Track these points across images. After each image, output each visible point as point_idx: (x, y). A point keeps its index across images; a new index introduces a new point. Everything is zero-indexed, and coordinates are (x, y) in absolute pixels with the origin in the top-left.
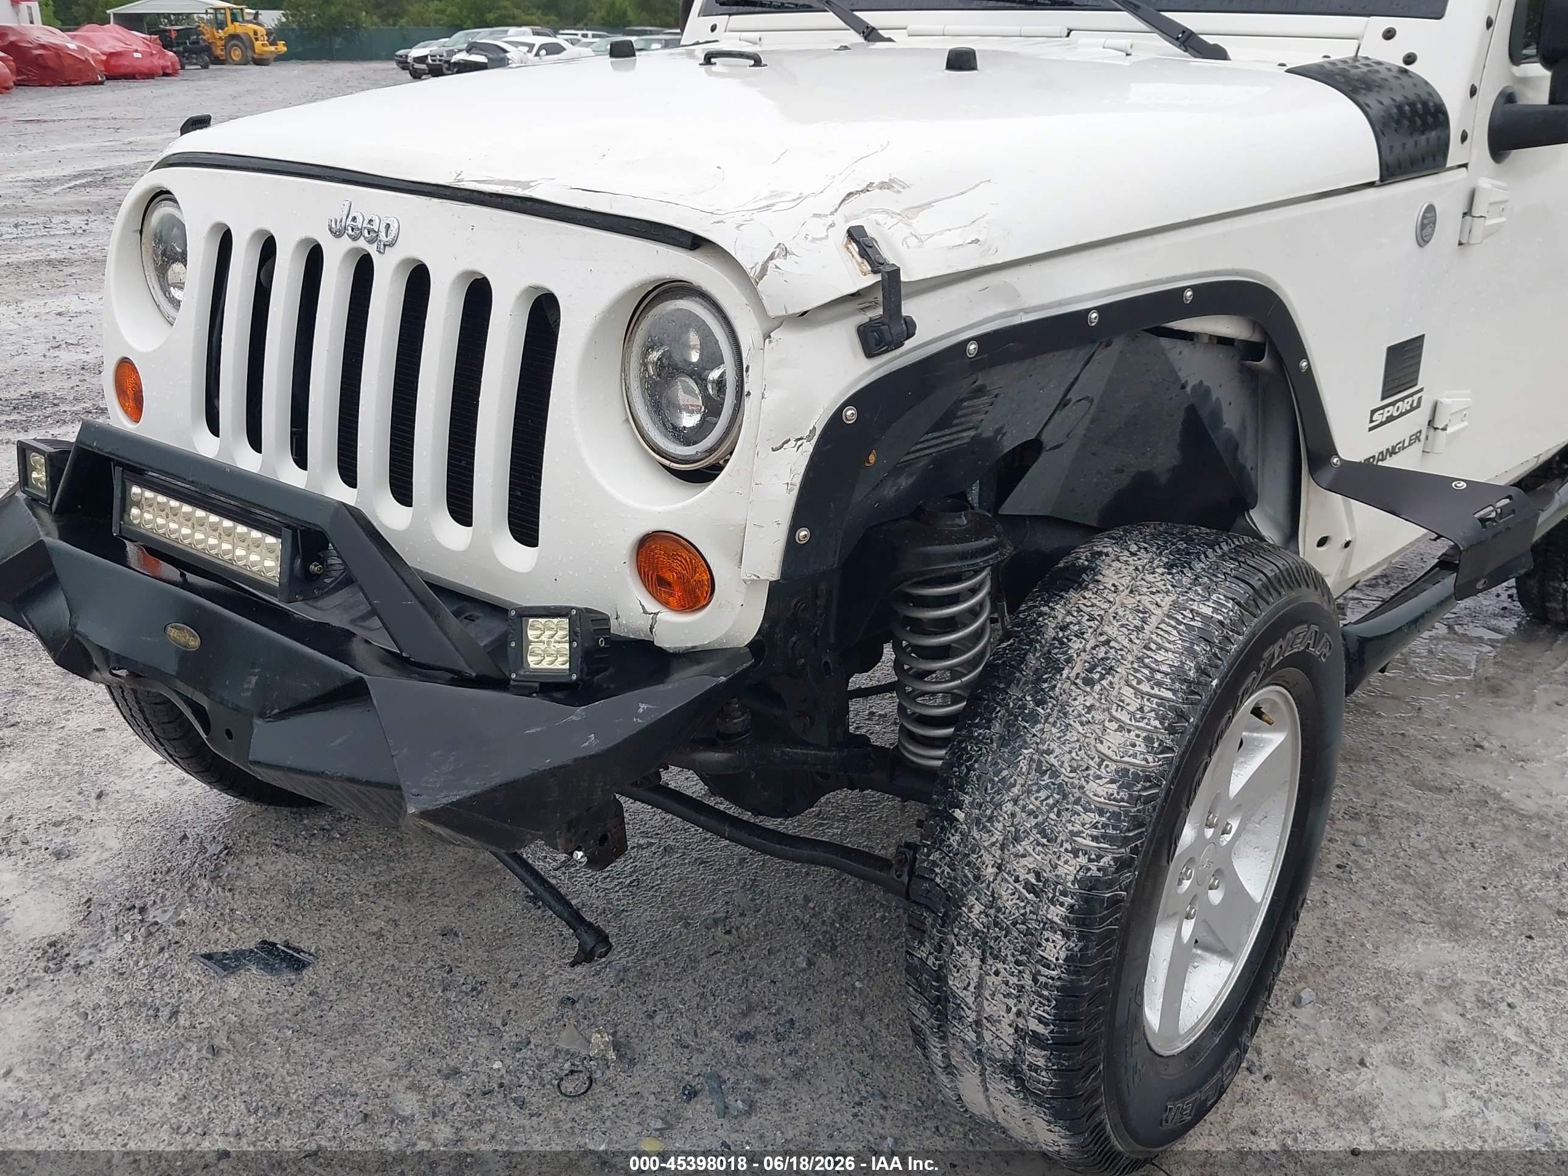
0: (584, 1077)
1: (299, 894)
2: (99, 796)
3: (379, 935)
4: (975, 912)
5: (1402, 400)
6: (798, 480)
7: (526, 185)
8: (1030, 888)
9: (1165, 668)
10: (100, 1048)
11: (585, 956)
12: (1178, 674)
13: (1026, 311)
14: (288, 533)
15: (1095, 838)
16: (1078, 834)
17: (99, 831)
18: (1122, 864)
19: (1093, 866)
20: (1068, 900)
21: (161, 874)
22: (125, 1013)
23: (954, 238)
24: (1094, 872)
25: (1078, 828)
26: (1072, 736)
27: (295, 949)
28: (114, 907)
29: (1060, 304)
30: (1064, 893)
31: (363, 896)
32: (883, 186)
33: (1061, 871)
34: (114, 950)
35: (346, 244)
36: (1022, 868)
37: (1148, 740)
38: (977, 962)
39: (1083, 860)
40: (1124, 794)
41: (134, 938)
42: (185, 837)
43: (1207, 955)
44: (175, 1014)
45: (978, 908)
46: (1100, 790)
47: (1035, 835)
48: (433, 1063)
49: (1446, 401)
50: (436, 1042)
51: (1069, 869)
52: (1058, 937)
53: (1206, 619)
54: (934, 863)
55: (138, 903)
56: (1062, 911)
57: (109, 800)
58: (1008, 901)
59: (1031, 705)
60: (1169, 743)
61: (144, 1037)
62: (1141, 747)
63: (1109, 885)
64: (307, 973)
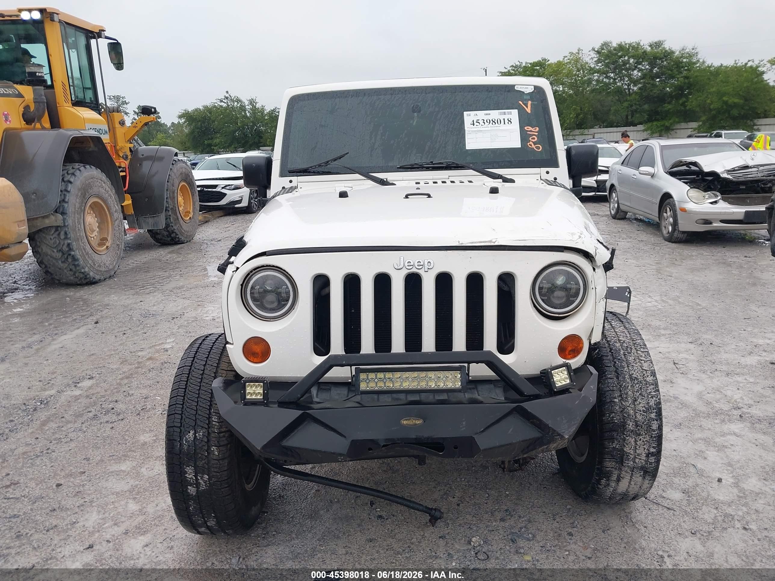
4: (631, 425)
8: (644, 412)
16: (651, 392)
19: (657, 399)
20: (655, 411)
25: (650, 391)
33: (651, 404)
35: (405, 271)
38: (633, 439)
52: (655, 422)
54: (613, 417)
58: (639, 417)
59: (619, 364)
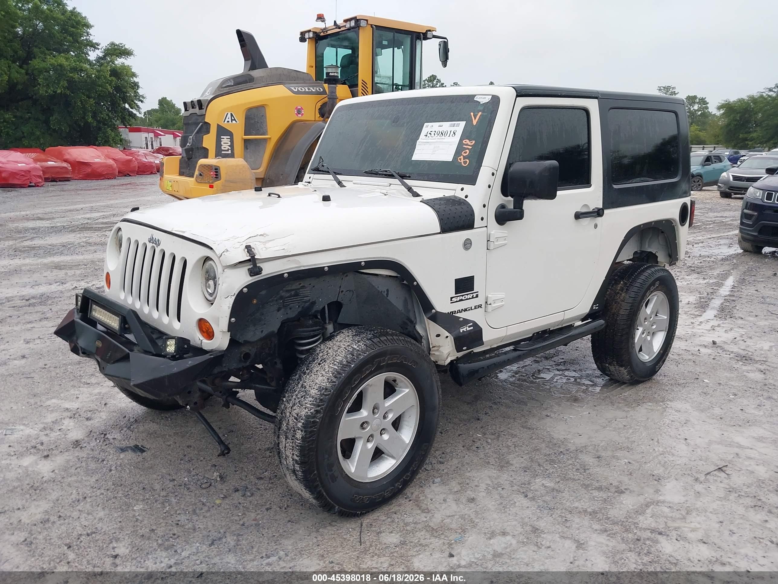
0: (209, 484)
1: (152, 433)
2: (105, 404)
3: (170, 446)
5: (467, 295)
6: (231, 306)
7: (184, 232)
8: (296, 419)
9: (338, 361)
10: (79, 467)
11: (222, 454)
12: (341, 363)
13: (304, 266)
14: (120, 317)
15: (310, 405)
16: (307, 403)
17: (102, 414)
18: (317, 412)
19: (309, 412)
20: (303, 421)
21: (115, 426)
22: (90, 460)
23: (278, 248)
24: (309, 414)
26: (311, 378)
27: (144, 448)
28: (98, 433)
29: (315, 265)
30: (302, 419)
31: (170, 436)
32: (261, 235)
34: (93, 444)
35: (151, 244)
36: (294, 413)
37: (328, 379)
38: (284, 440)
39: (307, 410)
40: (319, 393)
41: (100, 441)
42: (125, 417)
43: (388, 457)
44: (103, 461)
45: (285, 425)
46: (313, 392)
47: (298, 404)
48: (169, 477)
49: (489, 296)
50: (172, 473)
51: (303, 413)
52: (300, 431)
53: (354, 349)
55: (104, 433)
56: (301, 424)
57: (108, 406)
58: (291, 422)
59: (306, 370)
60: (335, 380)
61: (93, 465)
62: (326, 381)
63: (314, 417)
64: (144, 454)
